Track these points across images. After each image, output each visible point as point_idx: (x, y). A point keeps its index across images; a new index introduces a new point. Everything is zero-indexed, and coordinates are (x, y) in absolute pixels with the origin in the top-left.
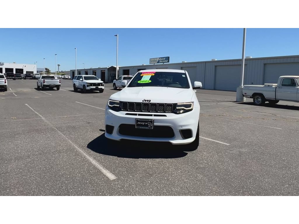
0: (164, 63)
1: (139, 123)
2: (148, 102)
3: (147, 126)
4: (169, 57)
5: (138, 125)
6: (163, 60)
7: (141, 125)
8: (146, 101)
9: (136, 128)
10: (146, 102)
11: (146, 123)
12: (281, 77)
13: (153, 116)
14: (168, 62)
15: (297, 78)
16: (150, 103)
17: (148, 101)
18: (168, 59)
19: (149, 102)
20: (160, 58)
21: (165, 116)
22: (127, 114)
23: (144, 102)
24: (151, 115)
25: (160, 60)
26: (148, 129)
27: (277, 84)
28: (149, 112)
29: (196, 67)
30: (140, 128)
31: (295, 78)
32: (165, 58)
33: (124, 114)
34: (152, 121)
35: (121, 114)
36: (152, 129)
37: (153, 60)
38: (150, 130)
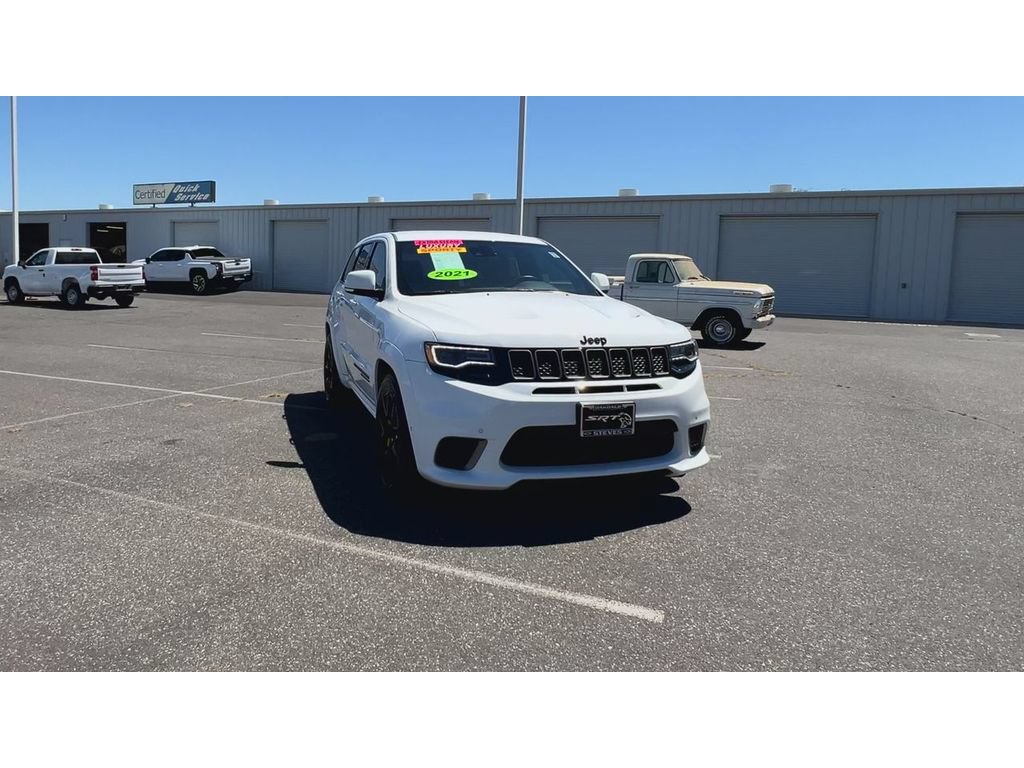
0: (193, 202)
1: (592, 418)
2: (600, 345)
3: (616, 424)
4: (213, 184)
5: (589, 426)
6: (191, 193)
7: (598, 425)
8: (590, 341)
9: (582, 435)
10: (594, 345)
11: (614, 417)
12: (636, 258)
13: (626, 389)
14: (212, 199)
15: (675, 260)
16: (607, 349)
17: (597, 341)
18: (209, 188)
19: (603, 344)
20: (177, 184)
21: (655, 387)
22: (537, 391)
23: (587, 345)
24: (619, 389)
25: (178, 193)
26: (620, 436)
27: (623, 278)
28: (612, 378)
29: (325, 221)
30: (595, 434)
31: (670, 260)
32: (197, 186)
33: (528, 394)
34: (630, 409)
35: (517, 392)
36: (633, 432)
37: (150, 189)
38: (624, 439)
